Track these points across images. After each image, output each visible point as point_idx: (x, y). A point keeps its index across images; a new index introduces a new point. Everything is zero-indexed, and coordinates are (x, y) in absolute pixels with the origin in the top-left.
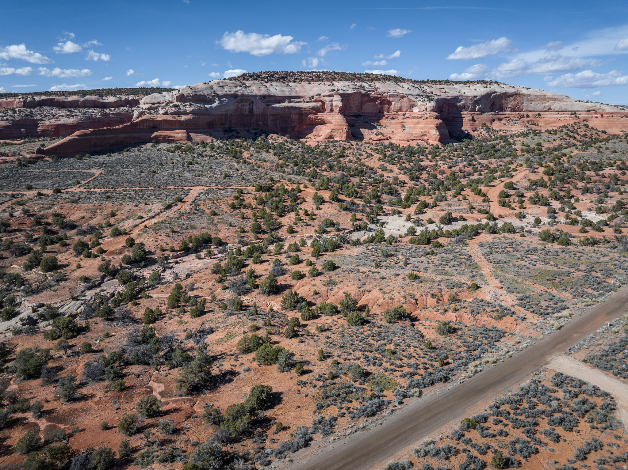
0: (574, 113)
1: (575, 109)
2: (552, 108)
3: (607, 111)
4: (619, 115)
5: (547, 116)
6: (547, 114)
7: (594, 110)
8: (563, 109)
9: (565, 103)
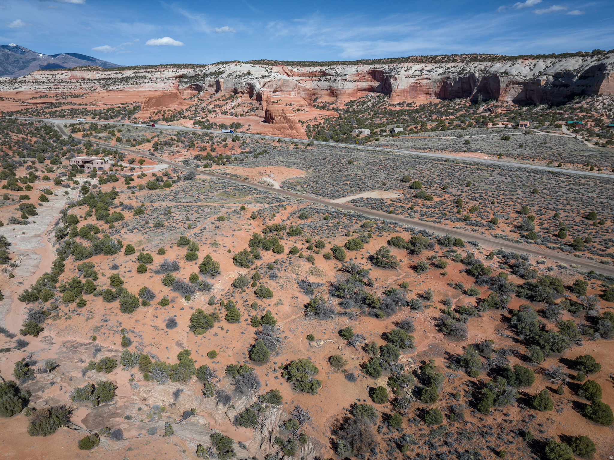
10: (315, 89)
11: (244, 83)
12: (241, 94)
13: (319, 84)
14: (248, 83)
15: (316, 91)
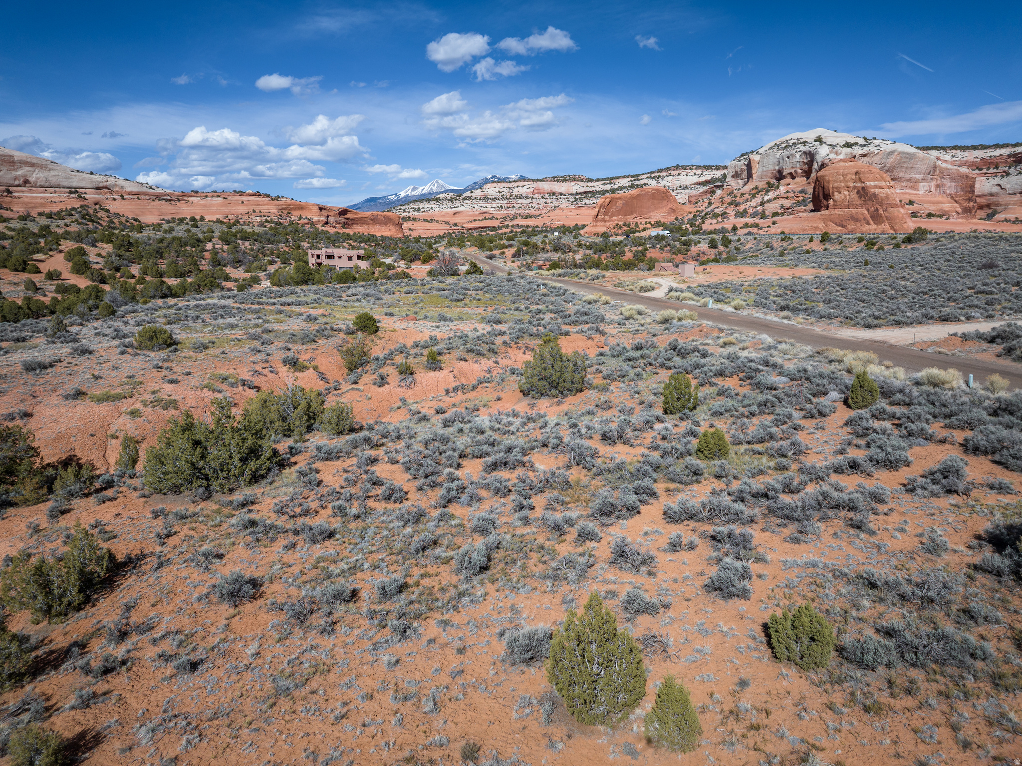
0: (74, 191)
1: (75, 184)
2: (32, 179)
3: (129, 189)
4: (148, 197)
5: (25, 195)
6: (23, 192)
7: (106, 188)
8: (53, 183)
9: (52, 173)
10: (991, 195)
11: (798, 155)
12: (788, 180)
13: (1005, 182)
14: (805, 153)
15: (994, 199)
